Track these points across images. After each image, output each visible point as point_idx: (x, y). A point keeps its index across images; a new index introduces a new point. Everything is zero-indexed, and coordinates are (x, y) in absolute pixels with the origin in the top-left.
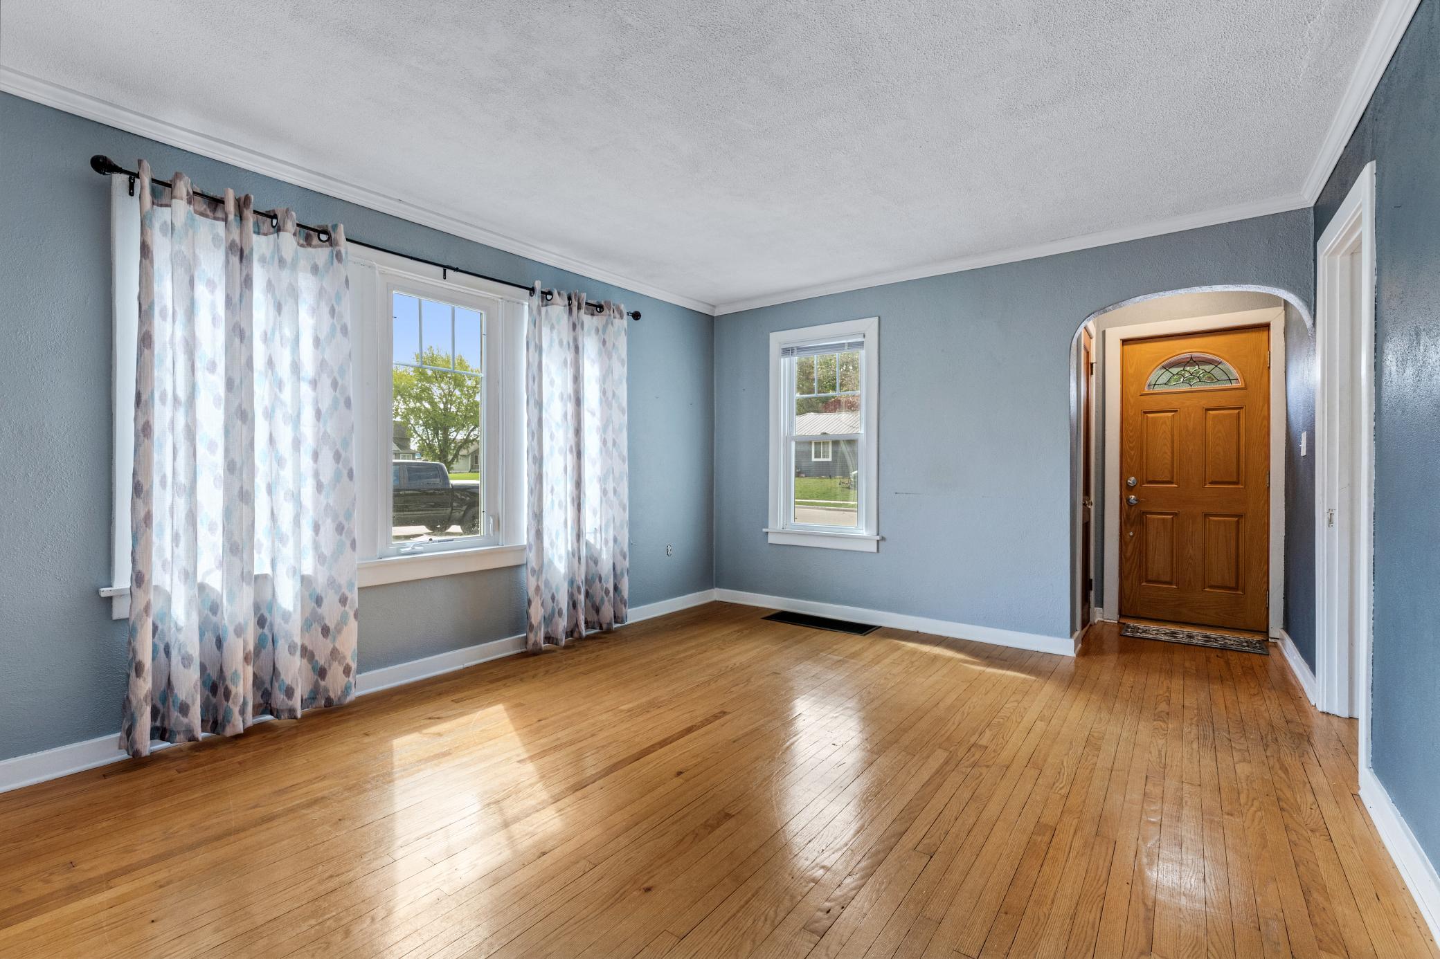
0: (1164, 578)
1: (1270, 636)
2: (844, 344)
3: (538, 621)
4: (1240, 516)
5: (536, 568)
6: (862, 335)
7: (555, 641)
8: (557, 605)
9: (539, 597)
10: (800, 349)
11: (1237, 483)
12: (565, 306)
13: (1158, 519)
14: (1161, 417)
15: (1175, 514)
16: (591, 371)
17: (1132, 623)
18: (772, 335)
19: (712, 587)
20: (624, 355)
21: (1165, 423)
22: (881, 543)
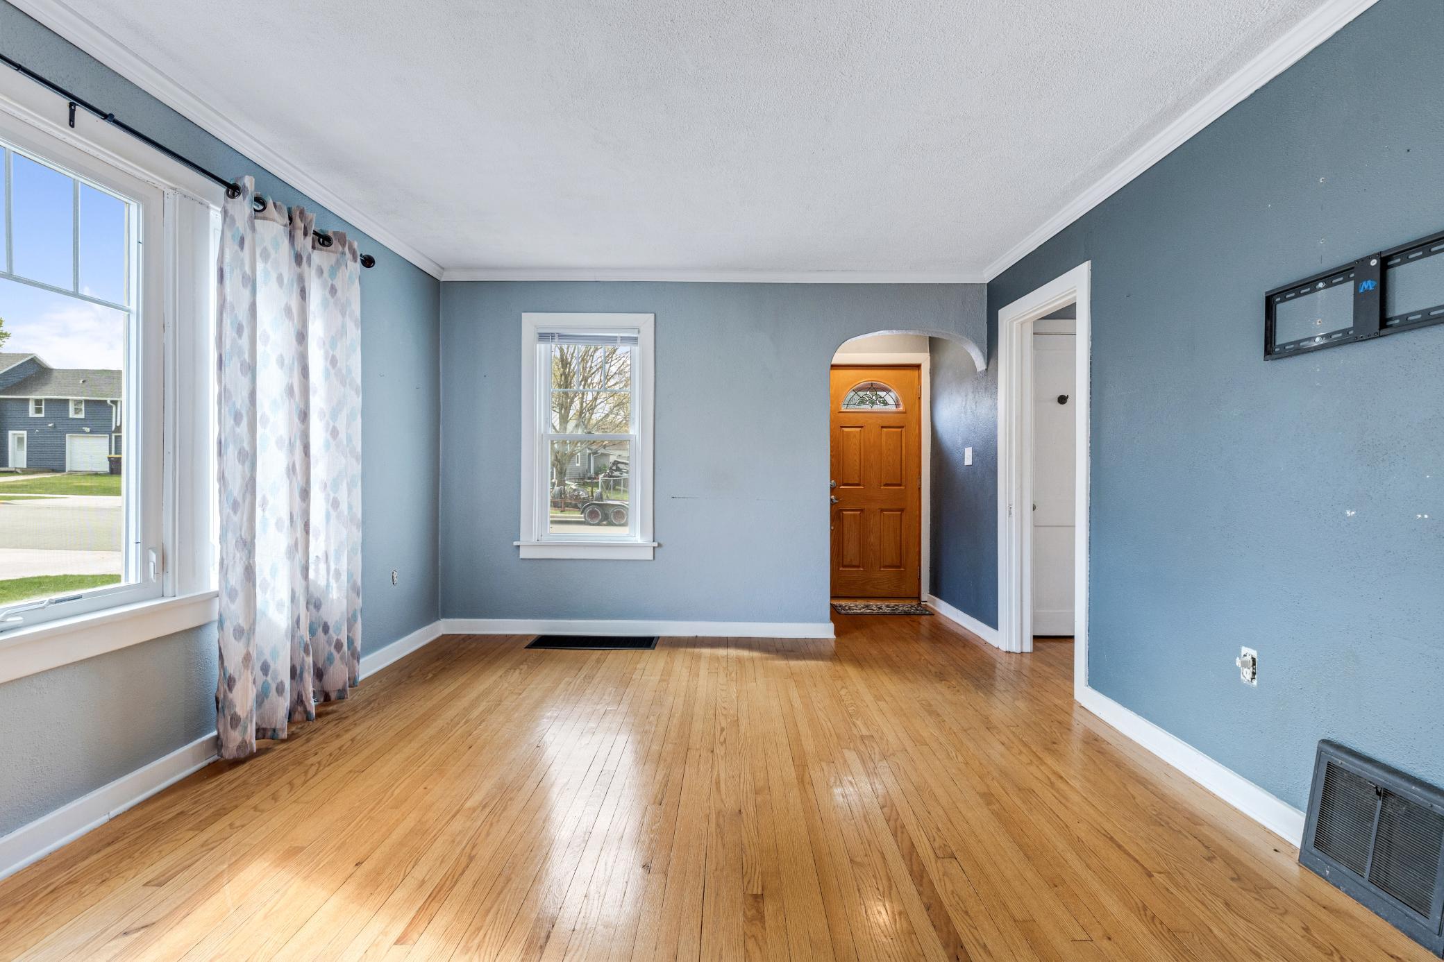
0: (855, 563)
1: (922, 600)
2: (616, 337)
3: (249, 708)
4: (902, 510)
5: (245, 626)
6: (637, 331)
7: (269, 734)
8: (274, 679)
9: (250, 671)
10: (561, 336)
11: (900, 485)
12: (285, 226)
13: (851, 515)
14: (852, 432)
15: (862, 510)
16: (317, 329)
17: (843, 603)
18: (526, 317)
19: (438, 619)
20: (358, 313)
21: (855, 436)
22: (656, 549)
